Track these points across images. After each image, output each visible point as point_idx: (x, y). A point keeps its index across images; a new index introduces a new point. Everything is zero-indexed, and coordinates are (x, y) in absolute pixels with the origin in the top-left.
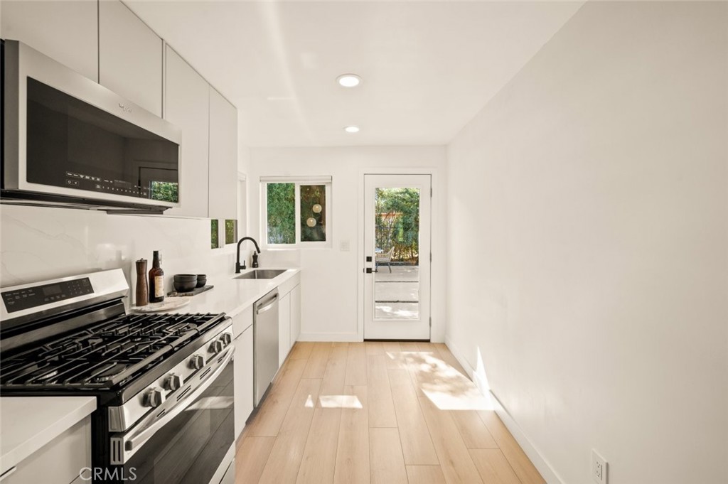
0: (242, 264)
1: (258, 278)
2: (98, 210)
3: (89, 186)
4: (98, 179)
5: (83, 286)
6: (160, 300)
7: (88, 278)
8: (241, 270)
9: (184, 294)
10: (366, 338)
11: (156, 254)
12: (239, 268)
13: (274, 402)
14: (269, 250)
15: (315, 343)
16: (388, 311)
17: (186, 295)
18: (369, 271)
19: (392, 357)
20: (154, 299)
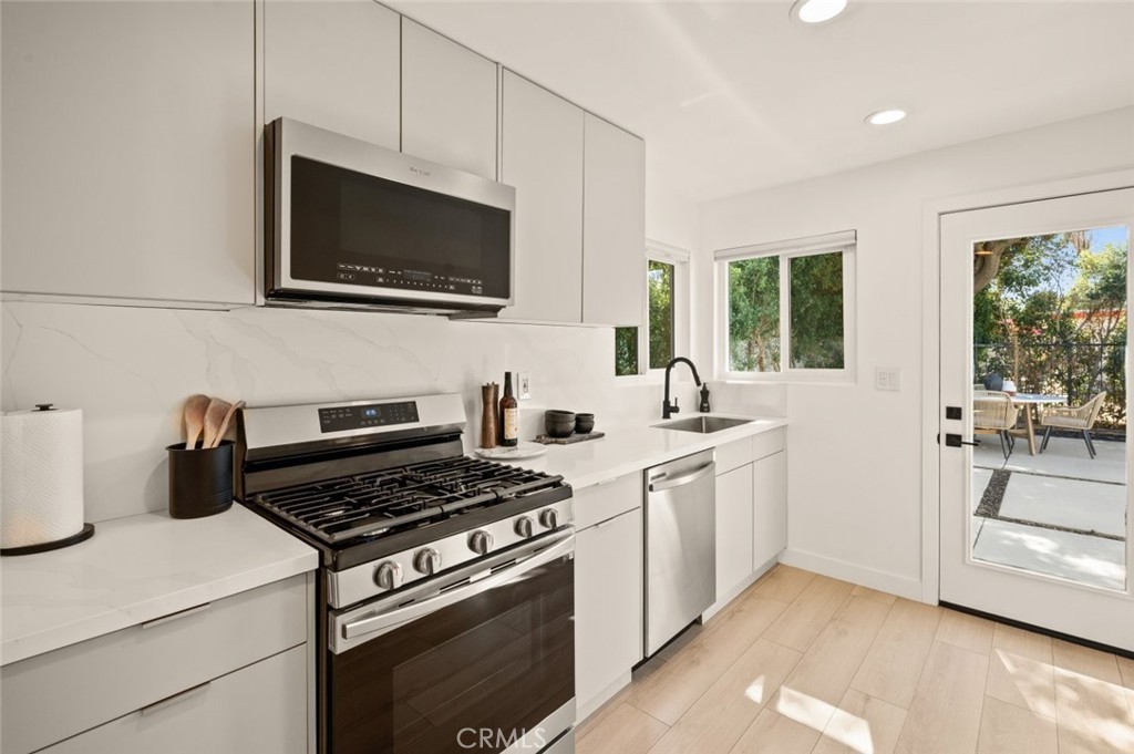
0: (672, 404)
1: (707, 432)
2: (438, 314)
3: (369, 280)
4: (381, 271)
5: (408, 411)
6: (512, 443)
7: (414, 403)
8: (671, 414)
9: (553, 440)
10: (944, 598)
11: (508, 375)
12: (668, 409)
13: (693, 662)
14: (729, 382)
15: (817, 576)
16: (1042, 549)
17: (556, 442)
18: (954, 440)
19: (1009, 667)
20: (503, 441)
